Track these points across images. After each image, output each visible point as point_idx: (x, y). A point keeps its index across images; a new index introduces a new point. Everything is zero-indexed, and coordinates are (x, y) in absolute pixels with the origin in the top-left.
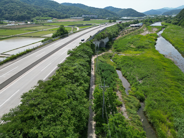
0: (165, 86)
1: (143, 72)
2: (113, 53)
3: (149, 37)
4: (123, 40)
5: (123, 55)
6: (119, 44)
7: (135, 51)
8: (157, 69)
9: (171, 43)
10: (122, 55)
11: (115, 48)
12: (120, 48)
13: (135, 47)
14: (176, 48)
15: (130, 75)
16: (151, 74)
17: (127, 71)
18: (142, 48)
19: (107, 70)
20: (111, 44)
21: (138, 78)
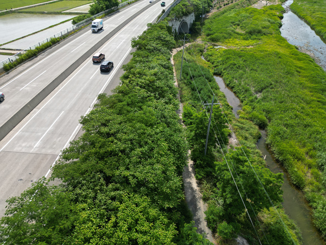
0: (300, 102)
1: (262, 79)
2: (205, 44)
3: (268, 12)
4: (220, 18)
5: (224, 47)
6: (214, 26)
7: (244, 39)
8: (286, 72)
9: (308, 24)
10: (222, 47)
11: (208, 35)
12: (216, 34)
13: (243, 32)
14: (318, 33)
15: (240, 84)
16: (277, 82)
17: (233, 78)
18: (256, 34)
19: (199, 76)
20: (200, 27)
21: (254, 89)
